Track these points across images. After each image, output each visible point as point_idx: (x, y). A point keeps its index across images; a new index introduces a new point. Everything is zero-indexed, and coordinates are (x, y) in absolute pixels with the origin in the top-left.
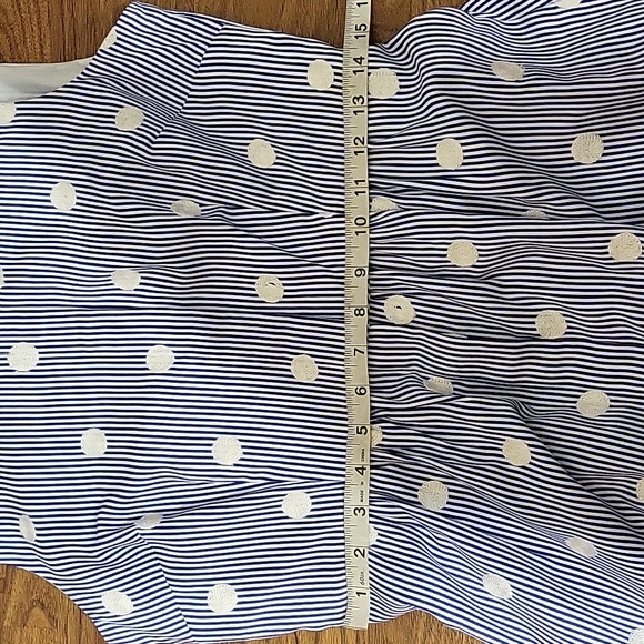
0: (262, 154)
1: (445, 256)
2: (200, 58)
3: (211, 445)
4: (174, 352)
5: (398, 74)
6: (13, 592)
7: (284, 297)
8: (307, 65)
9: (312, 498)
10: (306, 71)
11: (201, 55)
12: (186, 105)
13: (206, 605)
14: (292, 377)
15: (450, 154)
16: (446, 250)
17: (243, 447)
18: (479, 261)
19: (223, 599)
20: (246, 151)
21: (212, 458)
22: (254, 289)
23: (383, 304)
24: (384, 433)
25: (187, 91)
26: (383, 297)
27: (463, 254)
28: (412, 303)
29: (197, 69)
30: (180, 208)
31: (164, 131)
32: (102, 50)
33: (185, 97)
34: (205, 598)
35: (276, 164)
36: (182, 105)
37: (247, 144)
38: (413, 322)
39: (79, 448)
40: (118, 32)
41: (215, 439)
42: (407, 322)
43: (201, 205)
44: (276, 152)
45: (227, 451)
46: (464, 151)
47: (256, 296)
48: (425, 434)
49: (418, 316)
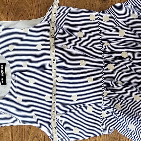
0: (80, 35)
1: (121, 55)
2: (66, 15)
3: (71, 97)
4: (63, 78)
5: (109, 16)
6: (30, 134)
7: (86, 64)
8: (89, 15)
9: (93, 107)
10: (89, 17)
11: (67, 15)
12: (64, 25)
13: (73, 132)
14: (88, 82)
15: (122, 33)
16: (121, 54)
17: (78, 97)
18: (128, 56)
19: (76, 131)
20: (77, 34)
21: (71, 99)
22: (79, 63)
23: (107, 66)
24: (108, 93)
25: (64, 22)
26: (107, 64)
27: (125, 55)
28: (114, 65)
29: (66, 18)
30: (64, 47)
31: (60, 31)
32: (46, 16)
33: (64, 24)
34: (72, 131)
35: (83, 37)
36: (63, 25)
37: (77, 33)
38: (114, 69)
39: (44, 99)
40: (49, 12)
41: (72, 95)
42: (113, 69)
43: (68, 46)
44: (83, 34)
45: (74, 98)
46: (125, 32)
47: (80, 65)
48: (117, 93)
49: (115, 68)
